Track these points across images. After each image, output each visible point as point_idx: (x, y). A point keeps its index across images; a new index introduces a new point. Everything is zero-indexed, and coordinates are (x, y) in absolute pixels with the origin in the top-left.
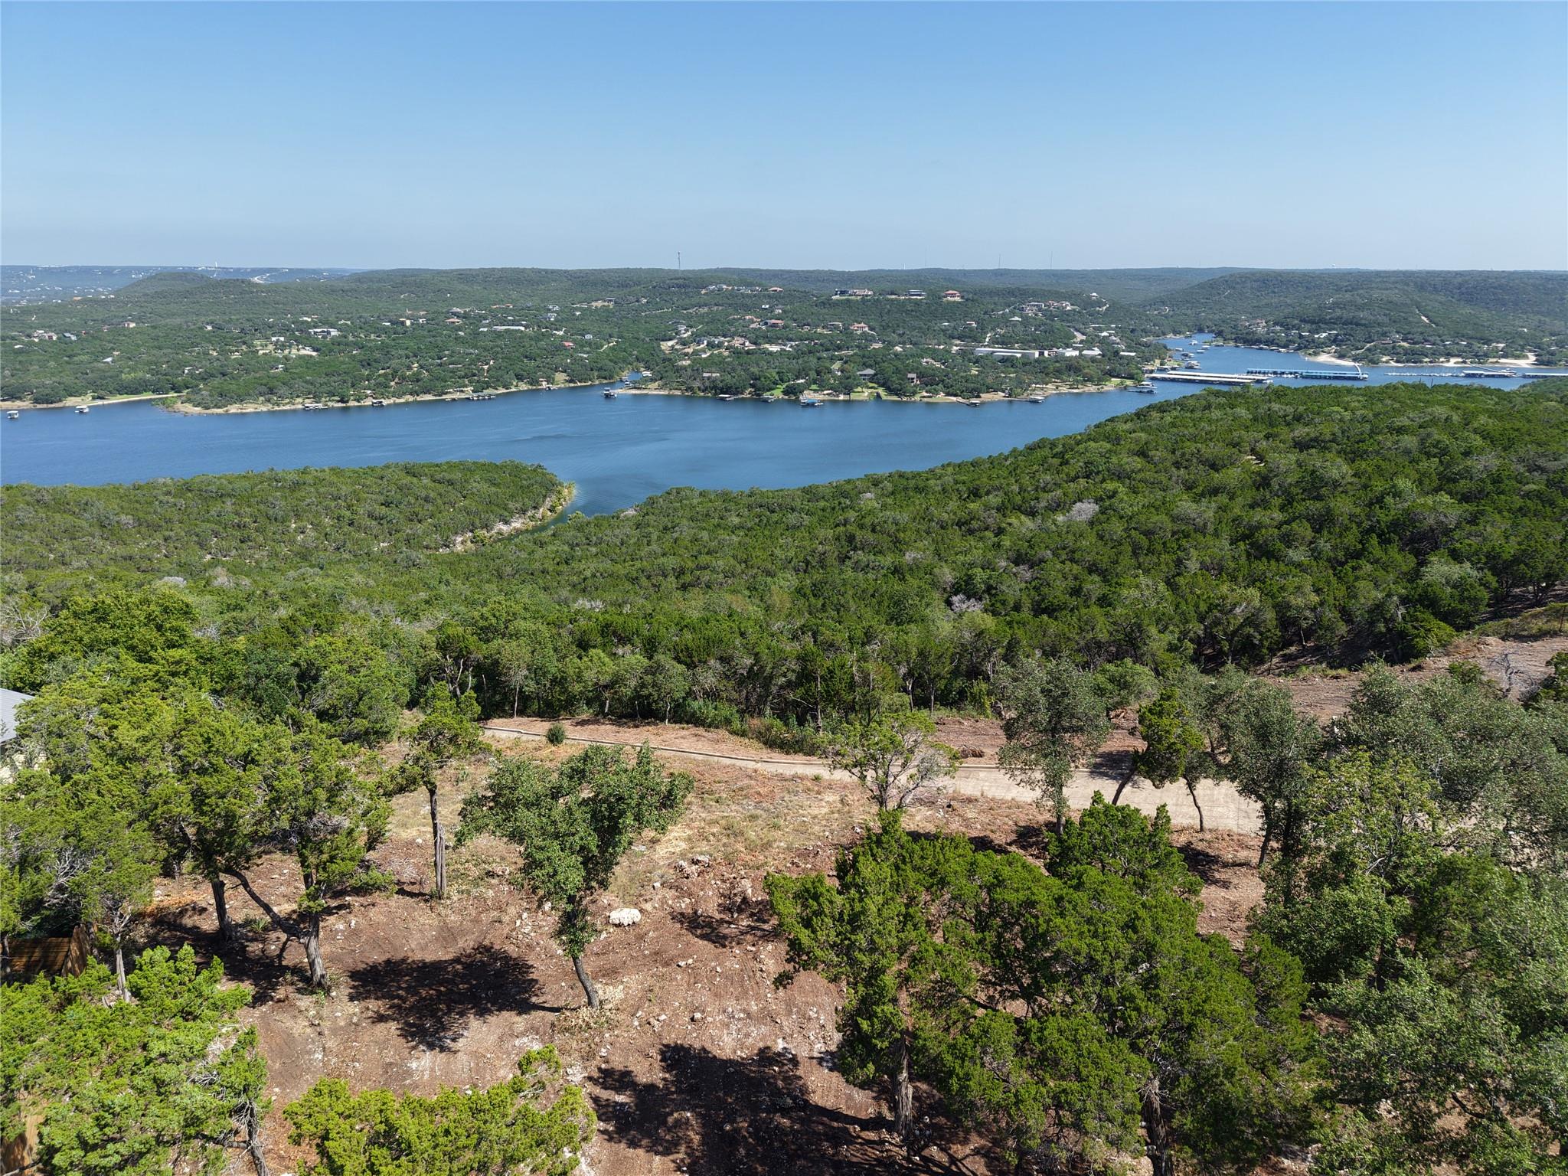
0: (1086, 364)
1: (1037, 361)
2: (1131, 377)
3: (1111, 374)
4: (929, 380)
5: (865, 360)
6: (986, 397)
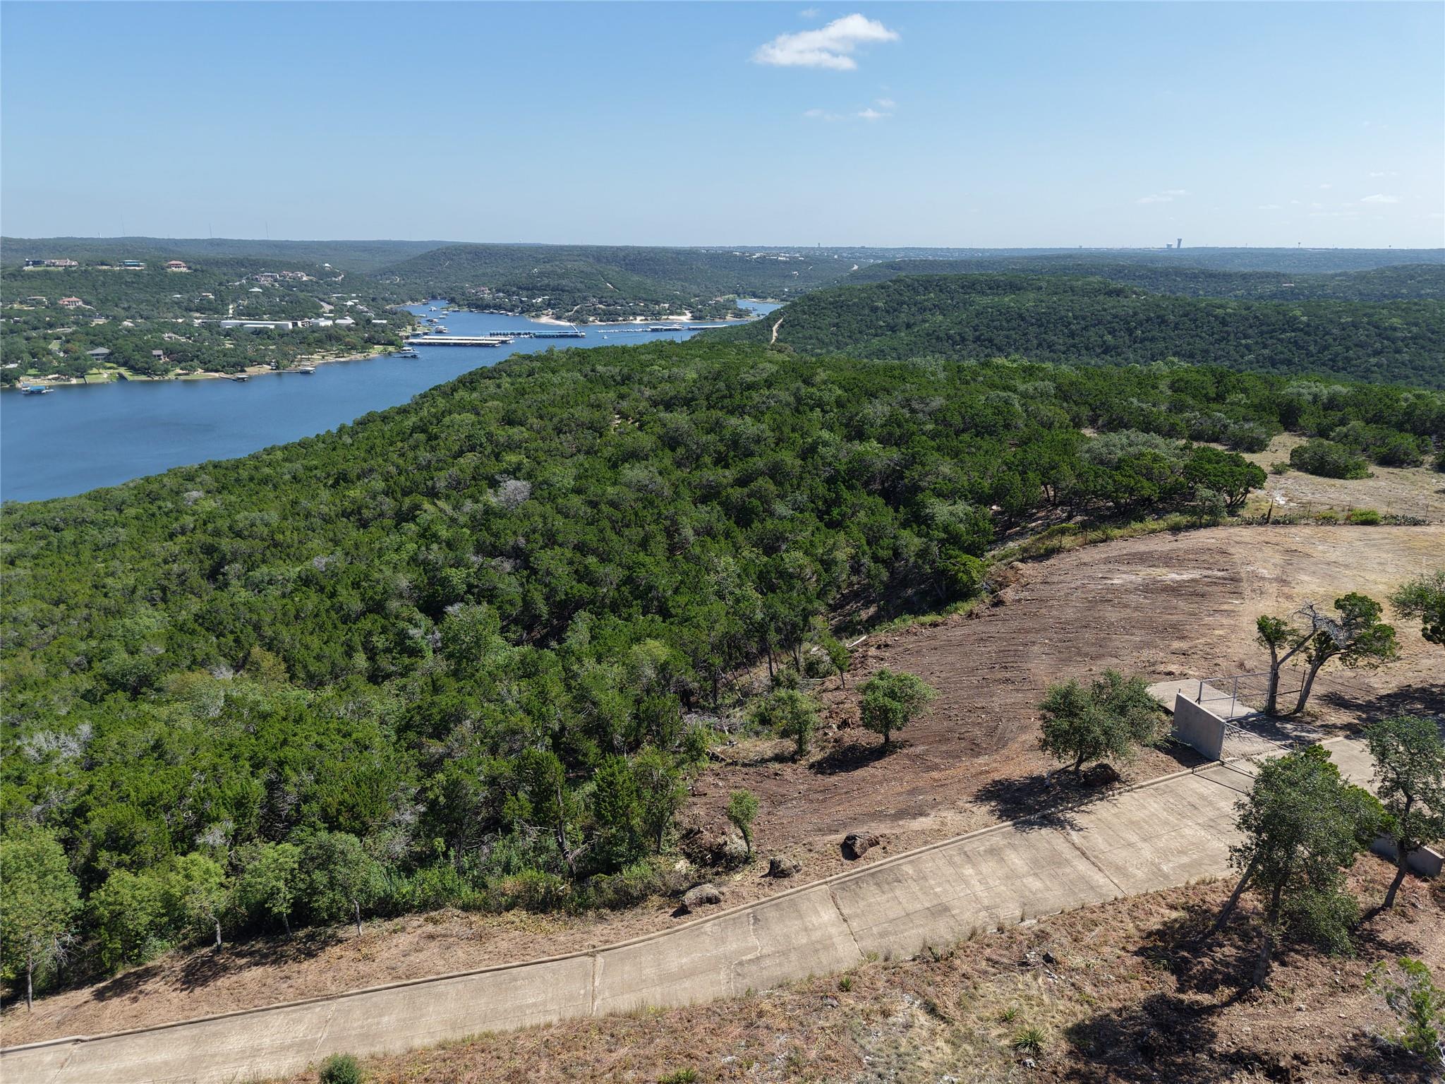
4: (179, 356)
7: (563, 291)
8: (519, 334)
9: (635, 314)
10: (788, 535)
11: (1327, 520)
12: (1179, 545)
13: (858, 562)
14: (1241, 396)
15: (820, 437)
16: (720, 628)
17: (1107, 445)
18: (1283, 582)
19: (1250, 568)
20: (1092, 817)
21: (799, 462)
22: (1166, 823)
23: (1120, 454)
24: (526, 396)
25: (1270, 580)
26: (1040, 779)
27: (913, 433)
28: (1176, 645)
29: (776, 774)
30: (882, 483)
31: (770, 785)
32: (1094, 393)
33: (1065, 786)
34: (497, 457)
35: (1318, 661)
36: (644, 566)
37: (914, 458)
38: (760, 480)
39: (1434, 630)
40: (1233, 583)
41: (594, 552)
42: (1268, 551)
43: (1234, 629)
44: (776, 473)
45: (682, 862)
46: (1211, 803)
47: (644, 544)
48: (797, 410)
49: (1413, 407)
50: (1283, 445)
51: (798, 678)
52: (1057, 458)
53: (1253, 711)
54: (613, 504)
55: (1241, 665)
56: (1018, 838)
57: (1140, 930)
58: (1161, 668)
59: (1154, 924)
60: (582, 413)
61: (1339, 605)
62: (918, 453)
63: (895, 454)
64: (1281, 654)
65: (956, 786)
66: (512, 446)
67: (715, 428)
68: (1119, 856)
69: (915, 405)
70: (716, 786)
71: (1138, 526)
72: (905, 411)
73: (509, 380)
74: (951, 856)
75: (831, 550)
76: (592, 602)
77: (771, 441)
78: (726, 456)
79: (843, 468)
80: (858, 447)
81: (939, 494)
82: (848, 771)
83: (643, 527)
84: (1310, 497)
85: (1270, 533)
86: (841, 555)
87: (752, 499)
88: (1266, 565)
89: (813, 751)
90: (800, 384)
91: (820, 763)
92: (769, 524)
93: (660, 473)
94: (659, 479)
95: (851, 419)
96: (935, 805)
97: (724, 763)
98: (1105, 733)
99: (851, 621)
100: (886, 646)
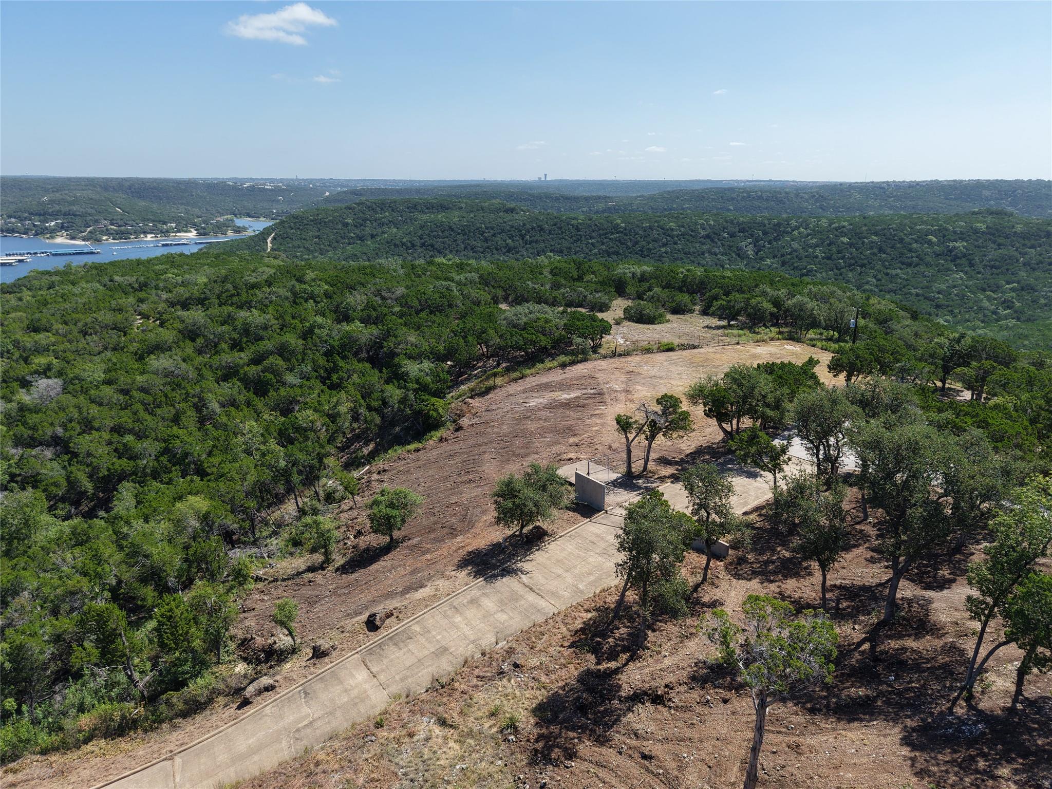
7: (75, 215)
8: (36, 253)
9: (145, 233)
10: (299, 398)
11: (648, 351)
12: (566, 376)
13: (356, 413)
14: (592, 276)
15: (315, 322)
16: (251, 478)
17: (515, 314)
18: (627, 392)
19: (608, 386)
20: (534, 563)
21: (300, 342)
22: (579, 557)
23: (524, 319)
24: (49, 306)
25: (620, 392)
26: (498, 545)
27: (386, 315)
28: (572, 440)
29: (310, 582)
30: (368, 352)
31: (306, 591)
32: (504, 279)
33: (514, 546)
34: (26, 360)
35: (651, 438)
36: (178, 437)
37: (389, 332)
38: (271, 359)
39: (710, 410)
40: (600, 396)
41: (131, 431)
42: (617, 373)
43: (603, 425)
44: (283, 351)
45: (240, 666)
46: (602, 538)
47: (176, 420)
48: (295, 302)
49: (686, 277)
50: (619, 306)
51: (320, 507)
52: (485, 325)
53: (620, 475)
54: (143, 390)
55: (610, 447)
56: (489, 588)
57: (570, 631)
58: (565, 456)
59: (578, 625)
60: (106, 317)
61: (659, 402)
62: (391, 328)
63: (374, 331)
64: (631, 437)
65: (444, 561)
66: (39, 350)
67: (228, 320)
68: (553, 585)
69: (384, 293)
70: (262, 600)
71: (540, 366)
72: (378, 298)
73: (30, 293)
74: (445, 612)
75: (335, 406)
76: (134, 473)
77: (276, 327)
78: (240, 341)
79: (336, 343)
80: (346, 327)
81: (410, 357)
82: (365, 567)
83: (173, 406)
84: (637, 337)
85: (618, 362)
86: (343, 409)
87: (266, 374)
88: (616, 383)
89: (337, 558)
90: (294, 282)
91: (343, 566)
92: (283, 392)
93: (184, 360)
94: (183, 365)
95: (338, 306)
96: (430, 578)
97: (266, 582)
98: (536, 505)
99: (356, 457)
100: (385, 471)
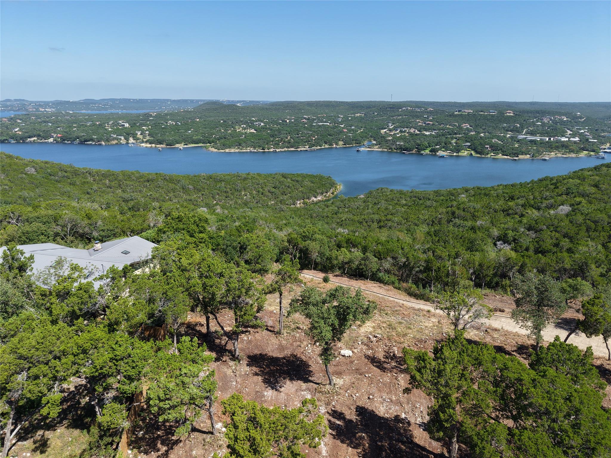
0: (571, 144)
1: (547, 142)
2: (593, 151)
3: (583, 149)
4: (495, 149)
5: (467, 139)
6: (521, 157)
